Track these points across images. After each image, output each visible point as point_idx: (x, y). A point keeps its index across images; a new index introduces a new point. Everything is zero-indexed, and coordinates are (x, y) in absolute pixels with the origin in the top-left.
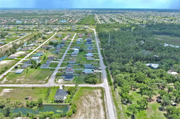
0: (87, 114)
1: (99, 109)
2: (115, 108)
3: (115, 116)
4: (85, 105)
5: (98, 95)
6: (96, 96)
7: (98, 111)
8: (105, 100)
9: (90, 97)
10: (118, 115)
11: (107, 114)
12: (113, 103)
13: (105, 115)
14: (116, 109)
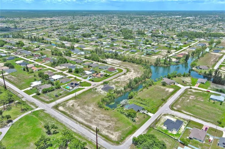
0: (90, 112)
1: (86, 120)
2: (73, 130)
3: (66, 124)
4: (102, 116)
5: (107, 131)
6: (106, 128)
7: (86, 119)
8: (92, 131)
9: (110, 124)
10: (65, 126)
11: (75, 121)
12: (81, 134)
13: (76, 120)
14: (71, 130)
